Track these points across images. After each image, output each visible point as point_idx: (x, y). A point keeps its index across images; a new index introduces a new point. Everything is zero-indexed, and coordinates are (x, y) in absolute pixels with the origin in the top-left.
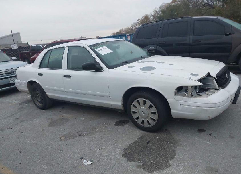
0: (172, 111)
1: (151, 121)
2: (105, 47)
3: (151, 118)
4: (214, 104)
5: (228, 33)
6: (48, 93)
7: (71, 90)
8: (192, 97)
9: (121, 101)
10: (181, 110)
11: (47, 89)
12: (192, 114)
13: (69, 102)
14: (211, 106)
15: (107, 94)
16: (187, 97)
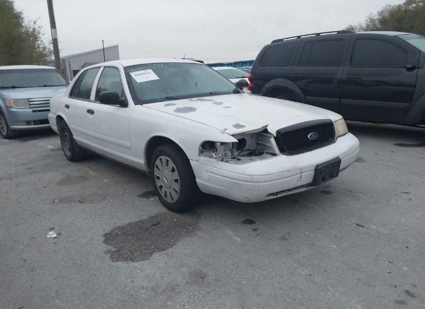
0: (197, 180)
1: (173, 193)
2: (150, 71)
3: (174, 188)
4: (250, 175)
5: (408, 66)
6: (75, 137)
7: (95, 134)
8: (223, 160)
9: (143, 158)
10: (207, 181)
11: (74, 130)
12: (220, 187)
13: (95, 152)
14: (245, 178)
15: (128, 144)
16: (215, 160)
